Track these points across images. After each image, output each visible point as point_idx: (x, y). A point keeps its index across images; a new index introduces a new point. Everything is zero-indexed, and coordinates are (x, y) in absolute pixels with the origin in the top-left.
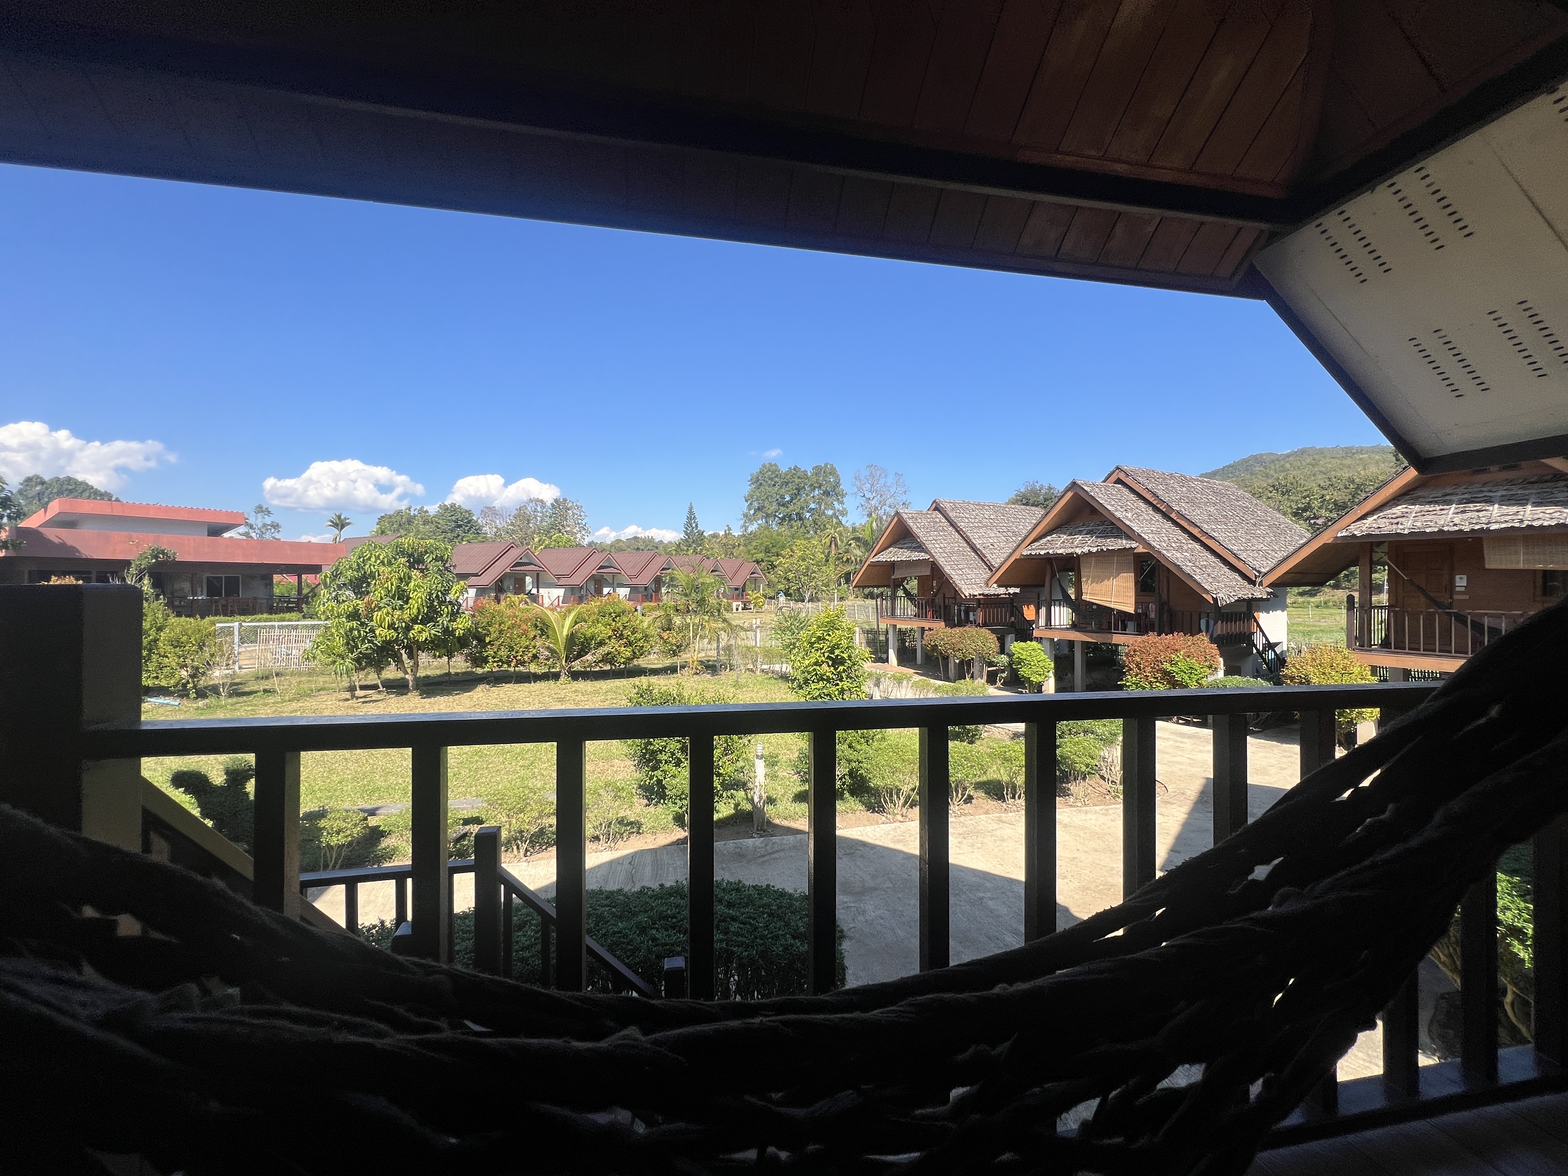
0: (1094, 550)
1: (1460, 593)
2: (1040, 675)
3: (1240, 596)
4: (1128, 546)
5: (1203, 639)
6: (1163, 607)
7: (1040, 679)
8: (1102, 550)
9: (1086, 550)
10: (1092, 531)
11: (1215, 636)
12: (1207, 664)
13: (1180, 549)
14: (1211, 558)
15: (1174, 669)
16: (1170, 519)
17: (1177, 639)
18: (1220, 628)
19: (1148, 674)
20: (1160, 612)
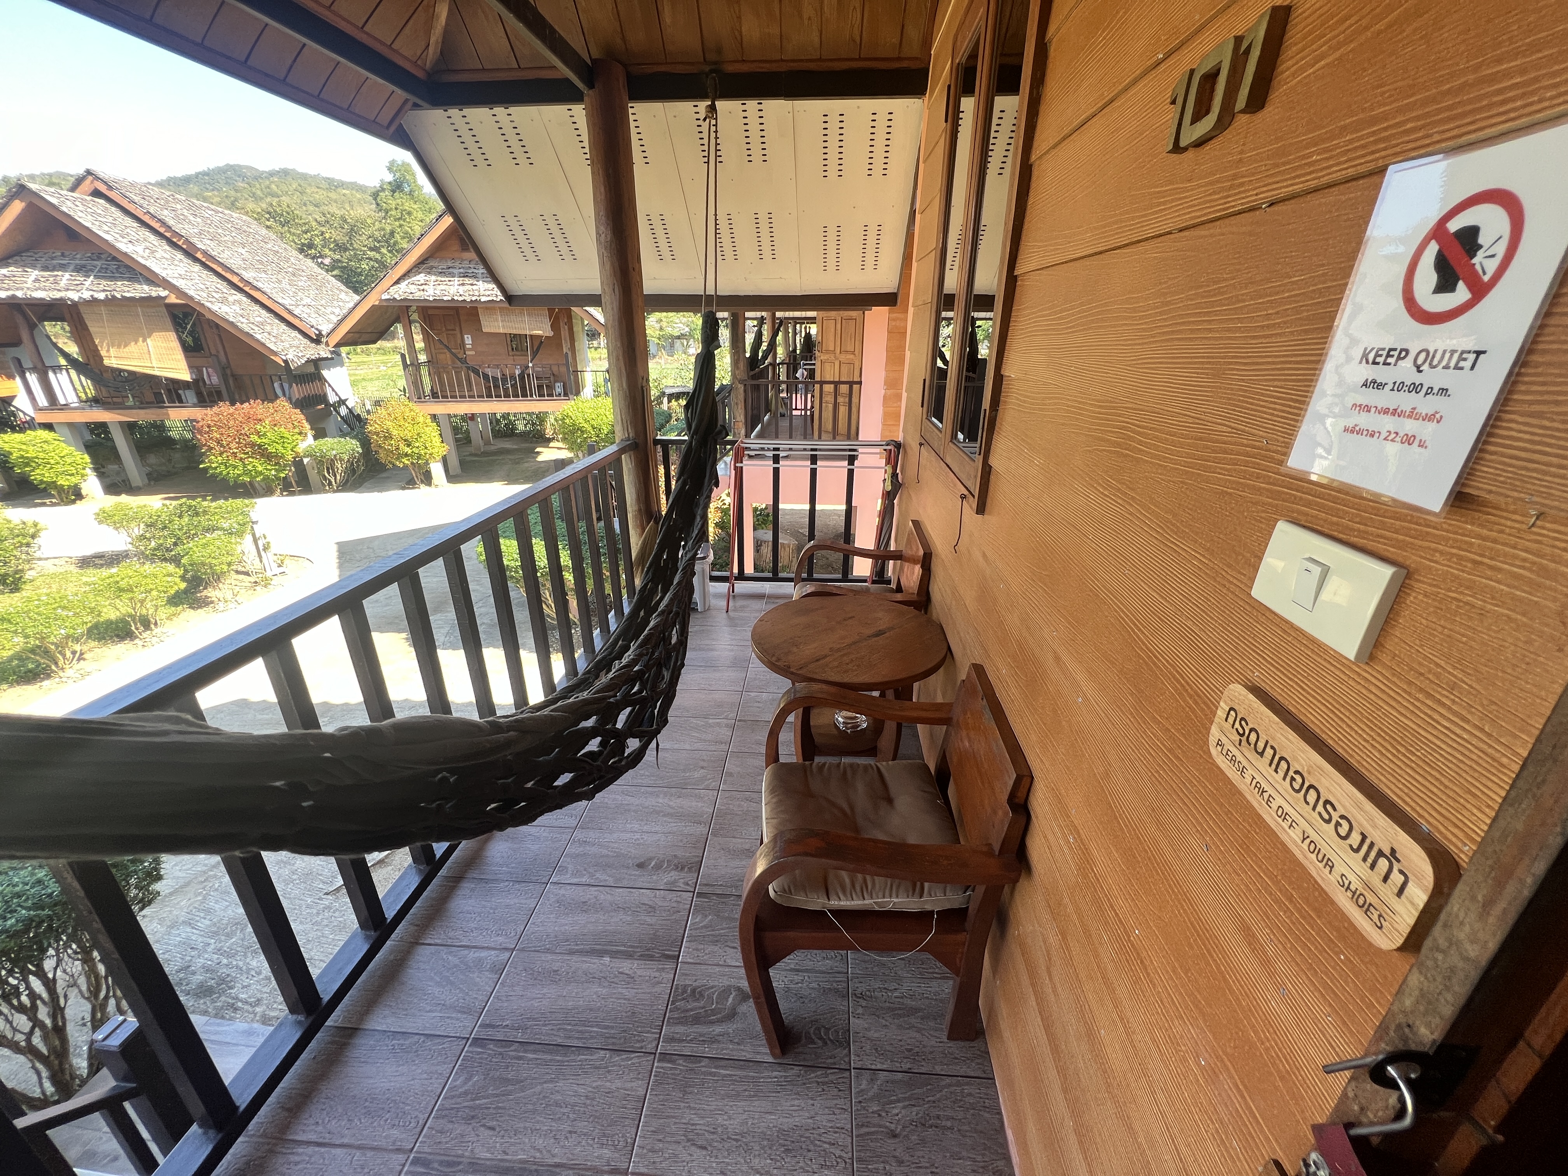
0: (101, 296)
1: (469, 349)
2: (72, 475)
3: (308, 356)
4: (154, 294)
5: (282, 403)
6: (225, 372)
7: (74, 480)
8: (114, 297)
9: (87, 295)
10: (84, 266)
11: (294, 400)
12: (297, 430)
13: (224, 301)
14: (264, 313)
15: (264, 440)
16: (196, 260)
17: (256, 407)
18: (297, 392)
19: (235, 451)
20: (224, 377)
